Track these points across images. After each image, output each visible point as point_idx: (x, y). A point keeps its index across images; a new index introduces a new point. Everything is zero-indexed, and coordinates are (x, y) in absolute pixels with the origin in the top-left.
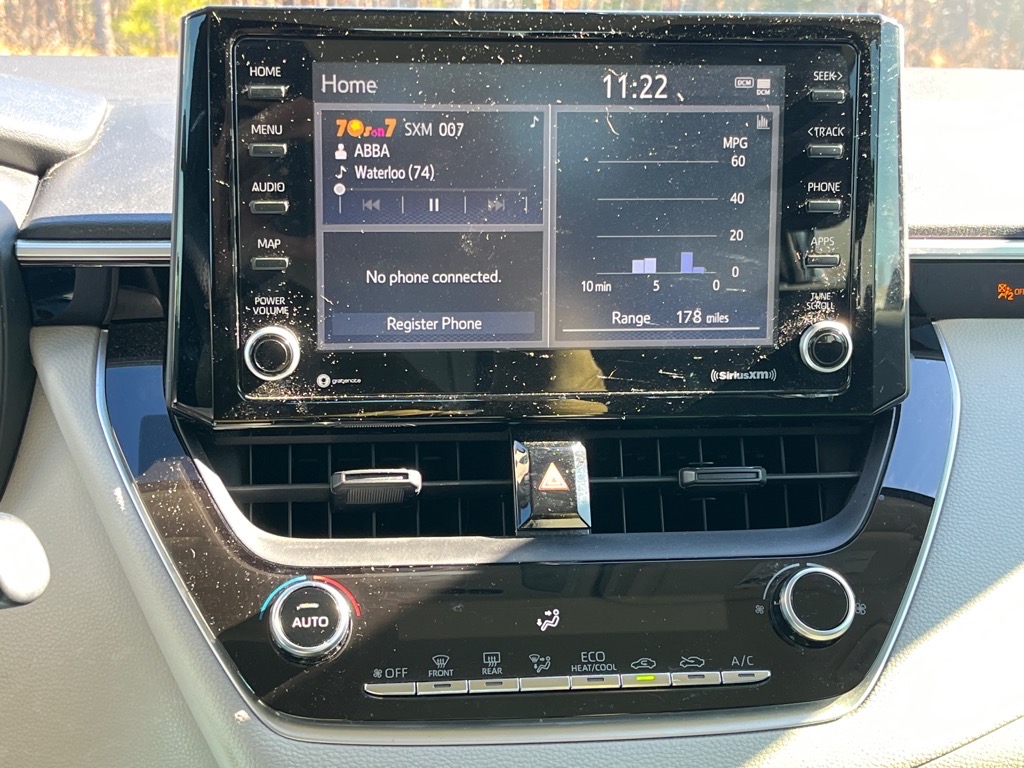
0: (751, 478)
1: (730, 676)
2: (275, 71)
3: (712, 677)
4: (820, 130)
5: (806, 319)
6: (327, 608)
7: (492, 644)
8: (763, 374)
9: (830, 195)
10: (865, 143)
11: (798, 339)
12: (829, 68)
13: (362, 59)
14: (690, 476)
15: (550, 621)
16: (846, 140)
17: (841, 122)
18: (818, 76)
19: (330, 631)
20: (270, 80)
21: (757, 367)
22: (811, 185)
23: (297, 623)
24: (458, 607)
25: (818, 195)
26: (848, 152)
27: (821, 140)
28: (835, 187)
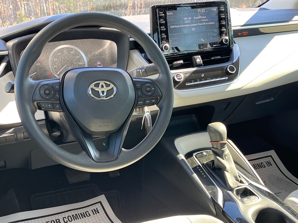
0: (219, 58)
1: (224, 78)
2: (162, 13)
3: (222, 79)
4: (222, 14)
5: (223, 38)
6: (180, 76)
7: (198, 78)
8: (219, 45)
9: (224, 22)
10: (227, 15)
11: (222, 40)
12: (222, 7)
13: (172, 10)
14: (212, 58)
15: (203, 75)
16: (225, 15)
17: (224, 13)
18: (221, 8)
19: (182, 78)
20: (162, 14)
21: (218, 44)
22: (222, 21)
23: (178, 78)
24: (193, 75)
25: (222, 22)
26: (225, 17)
27: (222, 16)
28: (224, 21)
